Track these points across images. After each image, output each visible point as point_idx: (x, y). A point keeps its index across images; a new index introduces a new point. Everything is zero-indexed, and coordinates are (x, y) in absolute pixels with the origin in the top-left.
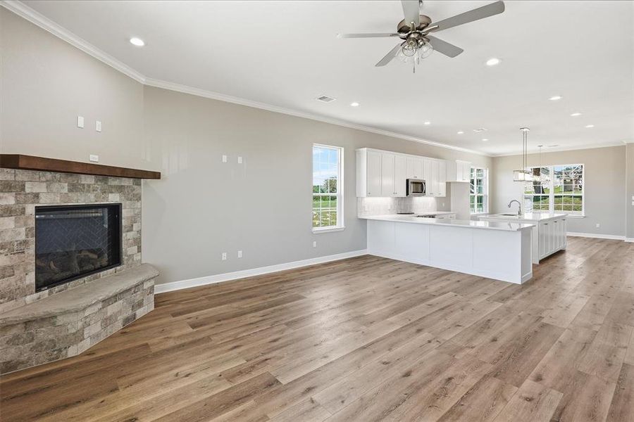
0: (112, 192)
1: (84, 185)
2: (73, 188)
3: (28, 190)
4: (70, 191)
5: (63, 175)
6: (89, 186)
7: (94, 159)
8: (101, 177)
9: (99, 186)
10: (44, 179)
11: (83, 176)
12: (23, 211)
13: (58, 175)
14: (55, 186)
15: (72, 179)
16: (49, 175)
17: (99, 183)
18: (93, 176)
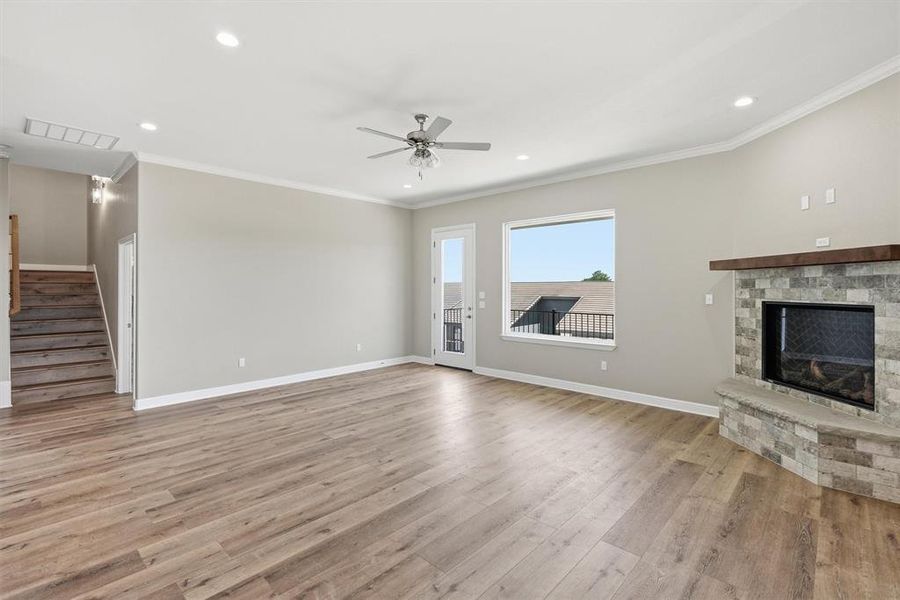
0: (852, 288)
1: (807, 278)
2: (795, 283)
3: (757, 287)
4: (792, 286)
5: (784, 270)
6: (815, 279)
7: (822, 244)
8: (833, 267)
9: (830, 278)
10: (768, 276)
11: (806, 268)
12: (754, 306)
13: (780, 270)
14: (778, 282)
15: (795, 273)
16: (772, 271)
17: (830, 275)
18: (820, 267)
